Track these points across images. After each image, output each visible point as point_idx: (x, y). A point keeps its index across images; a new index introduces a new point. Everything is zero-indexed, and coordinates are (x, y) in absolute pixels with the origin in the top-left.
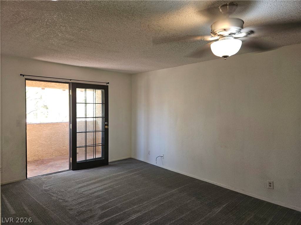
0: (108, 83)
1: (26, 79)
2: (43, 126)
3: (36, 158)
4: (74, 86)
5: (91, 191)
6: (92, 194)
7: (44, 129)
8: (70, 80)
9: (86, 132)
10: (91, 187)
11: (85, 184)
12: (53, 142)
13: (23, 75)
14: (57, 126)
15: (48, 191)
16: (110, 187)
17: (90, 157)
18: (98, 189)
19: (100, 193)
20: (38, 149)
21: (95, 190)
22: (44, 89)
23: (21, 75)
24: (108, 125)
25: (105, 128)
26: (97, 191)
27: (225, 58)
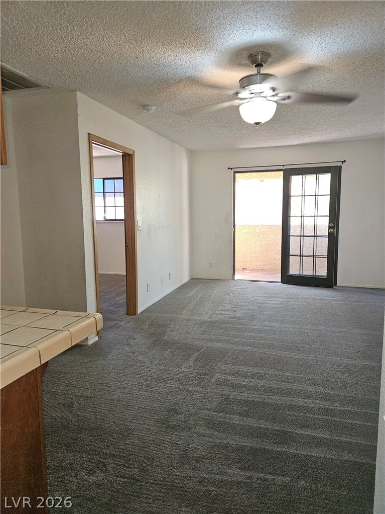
0: (345, 161)
1: (235, 172)
4: (288, 173)
8: (283, 166)
9: (301, 236)
13: (231, 169)
17: (307, 272)
23: (228, 168)
24: (333, 227)
25: (329, 232)
27: (258, 126)
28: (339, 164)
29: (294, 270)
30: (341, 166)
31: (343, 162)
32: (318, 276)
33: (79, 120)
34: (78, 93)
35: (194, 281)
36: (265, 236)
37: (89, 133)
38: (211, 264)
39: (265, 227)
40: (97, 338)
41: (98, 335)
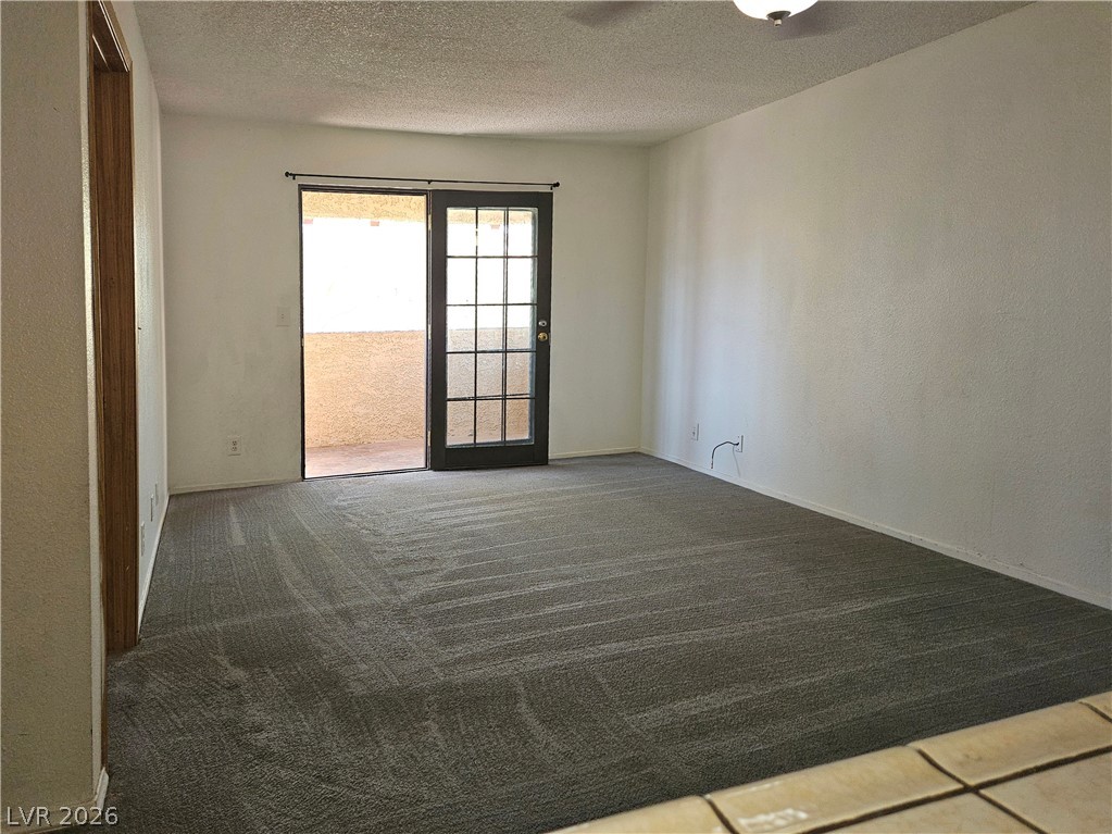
0: (557, 185)
1: (303, 188)
2: (368, 340)
3: (350, 438)
4: (440, 203)
5: (457, 521)
6: (455, 526)
7: (374, 351)
8: (430, 182)
9: (476, 352)
10: (460, 512)
11: (451, 503)
12: (398, 393)
13: (294, 175)
14: (410, 342)
15: (345, 509)
16: (518, 516)
17: (489, 436)
18: (480, 517)
19: (479, 527)
20: (355, 410)
21: (471, 518)
22: (377, 224)
23: (287, 174)
24: (547, 329)
25: (538, 339)
26: (476, 523)
28: (547, 189)
29: (457, 436)
30: (552, 194)
31: (554, 185)
32: (511, 441)
36: (331, 360)
38: (235, 443)
39: (329, 337)
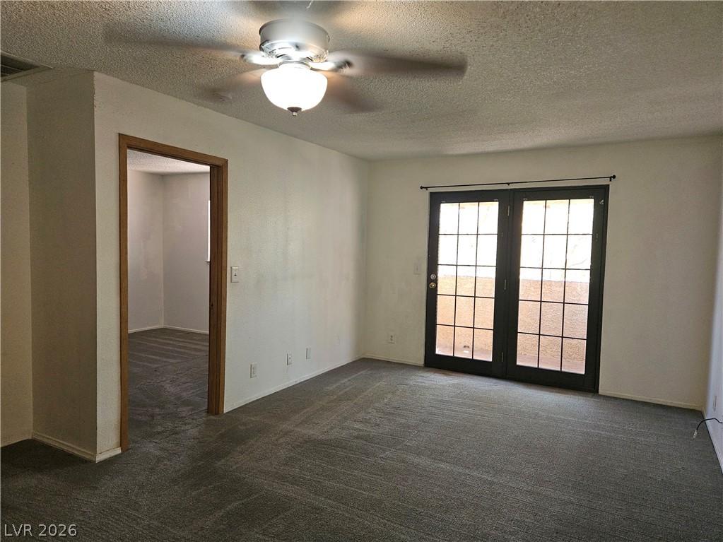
8: (508, 184)
13: (426, 188)
23: (422, 188)
27: (294, 114)
28: (605, 182)
30: (609, 185)
31: (611, 178)
33: (95, 113)
34: (96, 74)
35: (364, 364)
37: (119, 134)
38: (392, 337)
40: (119, 451)
41: (121, 446)
